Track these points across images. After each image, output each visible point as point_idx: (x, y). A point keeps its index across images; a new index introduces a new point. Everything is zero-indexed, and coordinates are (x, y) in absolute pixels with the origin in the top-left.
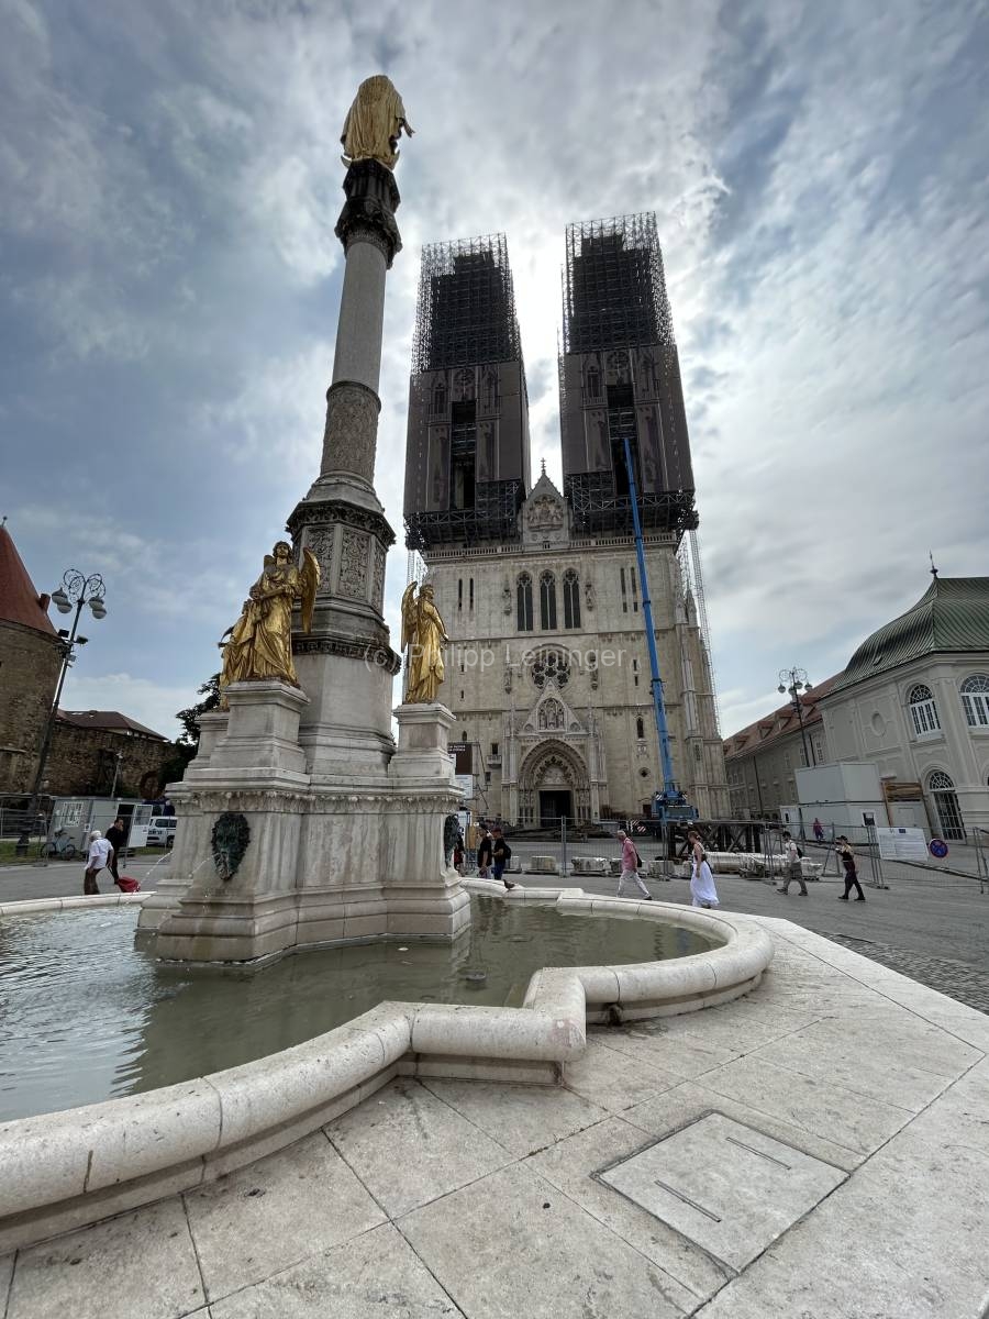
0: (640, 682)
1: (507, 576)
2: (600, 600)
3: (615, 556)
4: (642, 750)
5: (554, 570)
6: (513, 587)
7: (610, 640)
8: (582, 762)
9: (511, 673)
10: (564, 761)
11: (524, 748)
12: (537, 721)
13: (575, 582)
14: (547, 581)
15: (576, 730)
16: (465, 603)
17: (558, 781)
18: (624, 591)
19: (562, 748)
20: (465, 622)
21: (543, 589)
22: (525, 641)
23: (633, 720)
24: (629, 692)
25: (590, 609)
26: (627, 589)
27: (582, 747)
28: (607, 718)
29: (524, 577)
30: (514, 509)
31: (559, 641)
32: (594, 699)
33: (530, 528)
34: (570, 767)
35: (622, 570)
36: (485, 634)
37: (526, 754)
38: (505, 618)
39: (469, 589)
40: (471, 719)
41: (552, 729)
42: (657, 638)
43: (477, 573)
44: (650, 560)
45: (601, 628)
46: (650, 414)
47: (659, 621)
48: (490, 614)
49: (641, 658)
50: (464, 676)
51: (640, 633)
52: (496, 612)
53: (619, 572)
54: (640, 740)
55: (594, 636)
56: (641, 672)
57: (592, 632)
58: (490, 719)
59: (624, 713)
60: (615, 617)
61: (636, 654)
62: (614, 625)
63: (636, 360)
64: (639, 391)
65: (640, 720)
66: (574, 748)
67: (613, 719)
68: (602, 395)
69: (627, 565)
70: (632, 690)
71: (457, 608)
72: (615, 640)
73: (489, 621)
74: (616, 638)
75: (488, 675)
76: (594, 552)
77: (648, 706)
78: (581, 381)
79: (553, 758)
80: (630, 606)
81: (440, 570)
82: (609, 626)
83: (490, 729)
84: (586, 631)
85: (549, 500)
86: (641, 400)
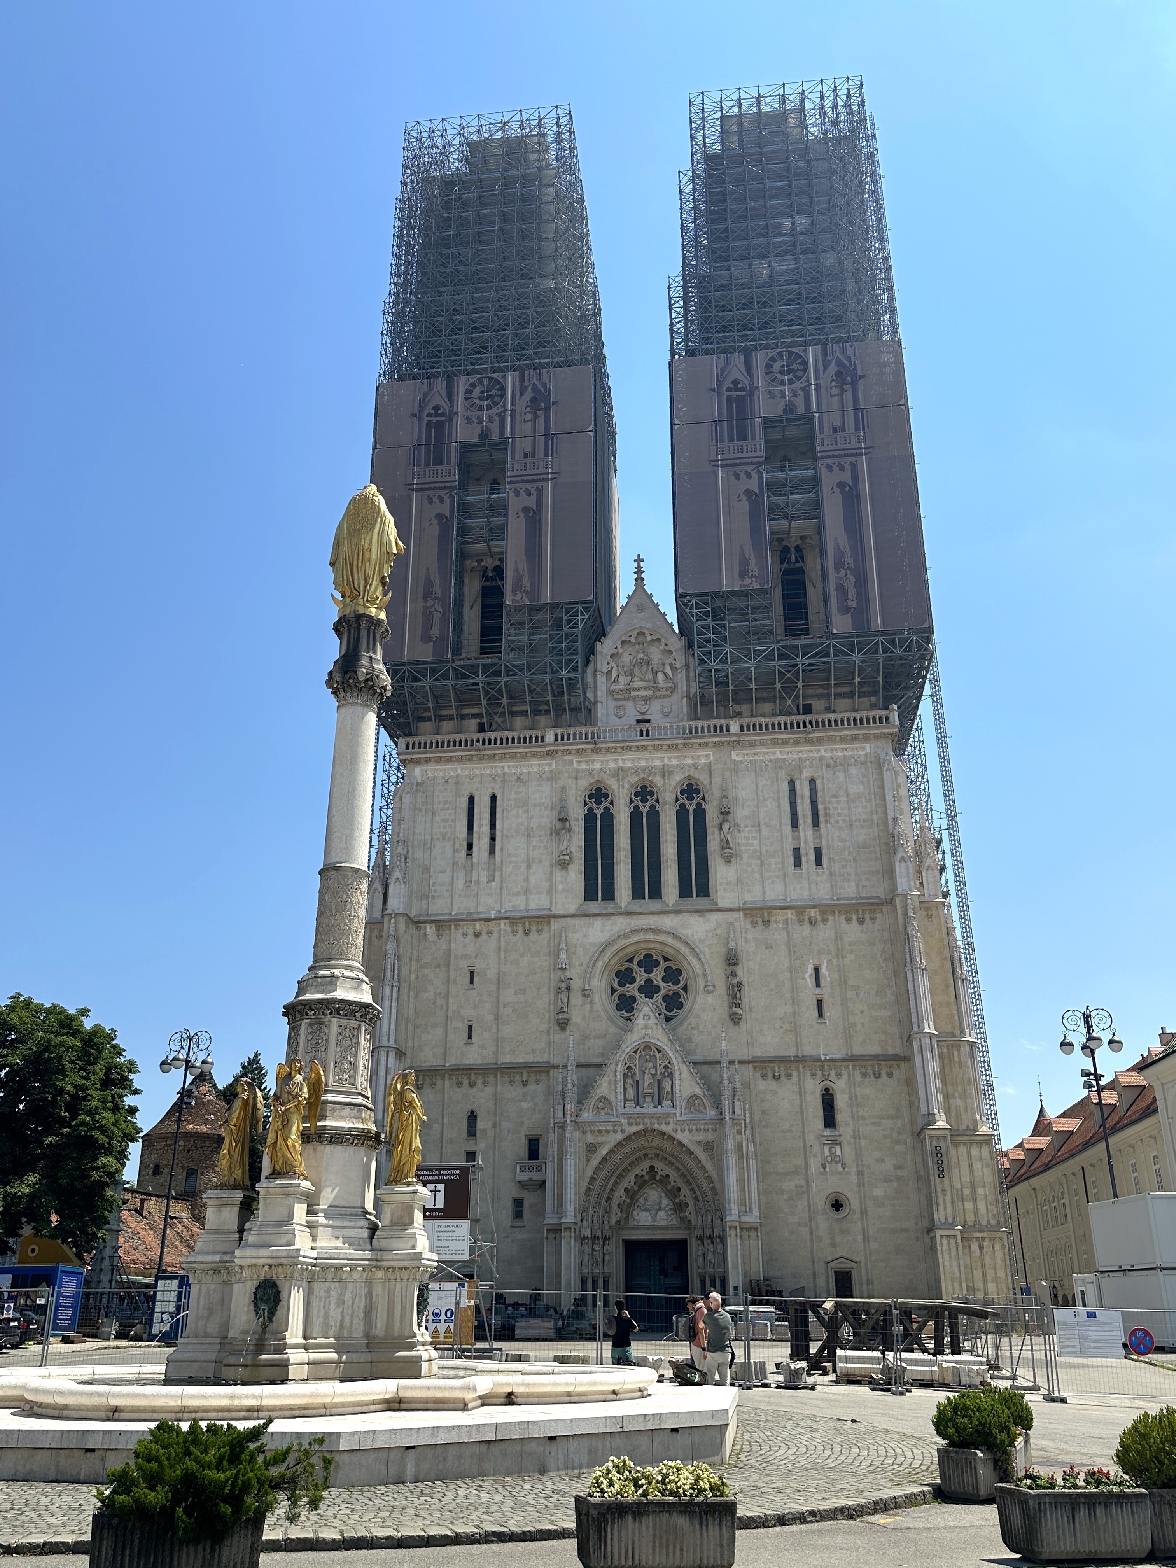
0: (827, 1014)
1: (564, 788)
2: (748, 841)
3: (779, 753)
4: (833, 1154)
5: (658, 780)
6: (577, 814)
7: (766, 923)
8: (709, 1177)
9: (568, 989)
10: (673, 1174)
11: (592, 1149)
12: (620, 1090)
13: (699, 805)
14: (644, 801)
15: (699, 1111)
16: (481, 843)
17: (663, 1218)
18: (795, 824)
19: (668, 1146)
20: (478, 882)
21: (635, 817)
22: (598, 923)
23: (813, 1089)
24: (804, 1032)
25: (728, 860)
26: (801, 821)
27: (708, 1146)
28: (762, 1085)
29: (599, 794)
30: (579, 659)
31: (666, 922)
32: (733, 1044)
33: (611, 693)
34: (685, 1191)
35: (792, 783)
36: (517, 904)
37: (595, 1162)
38: (558, 876)
39: (487, 816)
40: (485, 1083)
41: (649, 1108)
42: (861, 922)
43: (504, 781)
44: (845, 764)
45: (748, 898)
46: (847, 477)
47: (864, 887)
48: (529, 867)
49: (829, 961)
50: (473, 993)
51: (827, 910)
52: (540, 861)
53: (785, 787)
54: (828, 1132)
55: (735, 915)
56: (829, 991)
57: (732, 906)
58: (525, 1083)
59: (795, 1073)
60: (777, 877)
61: (820, 953)
62: (775, 892)
63: (821, 368)
64: (827, 430)
65: (827, 1090)
66: (692, 1148)
67: (773, 1085)
68: (753, 438)
69: (801, 772)
70: (811, 1026)
71: (464, 853)
72: (777, 922)
73: (527, 879)
74: (779, 918)
75: (523, 992)
76: (736, 745)
77: (844, 1060)
78: (714, 408)
79: (652, 1168)
80: (807, 854)
81: (430, 774)
82: (764, 893)
83: (524, 1105)
84: (721, 905)
85: (649, 638)
86: (831, 448)
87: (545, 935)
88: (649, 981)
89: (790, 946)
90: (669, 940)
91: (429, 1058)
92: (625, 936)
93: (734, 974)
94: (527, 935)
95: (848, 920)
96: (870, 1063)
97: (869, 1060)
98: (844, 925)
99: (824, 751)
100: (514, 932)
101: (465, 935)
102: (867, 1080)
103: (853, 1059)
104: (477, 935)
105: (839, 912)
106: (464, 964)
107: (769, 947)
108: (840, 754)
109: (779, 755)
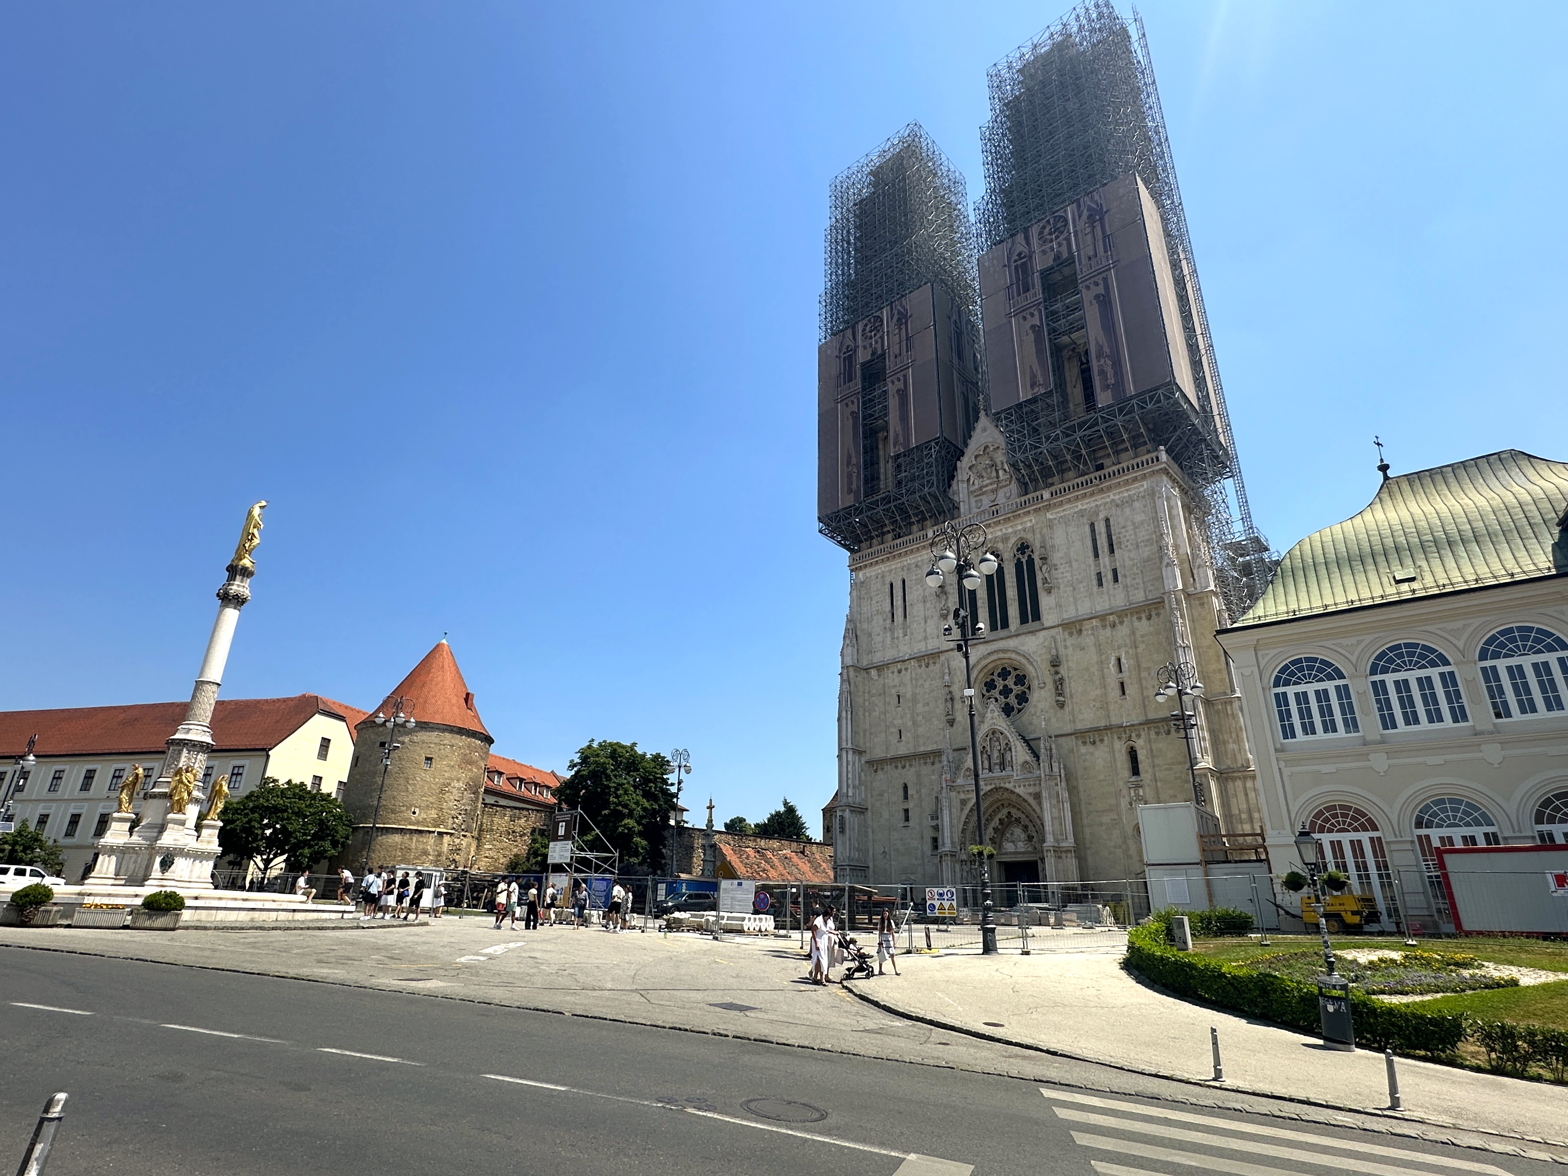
0: (1127, 692)
2: (1063, 575)
3: (1080, 506)
4: (1137, 795)
5: (1000, 546)
6: (952, 581)
7: (1080, 632)
8: (1038, 818)
9: (952, 699)
10: (1022, 817)
11: (963, 803)
13: (1030, 556)
15: (1029, 772)
16: (899, 612)
17: (1021, 846)
18: (1096, 555)
19: (1013, 797)
20: (898, 638)
23: (1121, 749)
24: (1111, 707)
25: (1050, 591)
26: (1100, 552)
27: (1036, 795)
28: (1083, 749)
31: (1011, 643)
32: (1061, 723)
33: (971, 493)
34: (1029, 826)
35: (1092, 525)
36: (920, 648)
37: (966, 811)
38: (943, 624)
39: (901, 593)
40: (911, 765)
41: (997, 773)
42: (1149, 618)
43: (909, 569)
44: (1130, 501)
45: (1065, 616)
46: (1101, 290)
47: (1150, 591)
48: (926, 622)
49: (1127, 653)
50: (900, 709)
51: (1122, 614)
52: (932, 617)
53: (1087, 529)
54: (1133, 779)
55: (1056, 630)
56: (1128, 674)
57: (1053, 624)
58: (933, 764)
59: (1106, 738)
60: (1085, 597)
61: (1119, 648)
62: (1085, 608)
63: (1077, 218)
64: (1084, 261)
65: (1132, 748)
66: (1026, 798)
67: (1091, 748)
68: (1034, 288)
69: (1098, 515)
70: (1116, 702)
71: (889, 621)
72: (1087, 630)
73: (925, 631)
74: (1088, 627)
75: (928, 704)
76: (1048, 508)
77: (1141, 724)
78: (1007, 278)
79: (1009, 813)
80: (1105, 576)
81: (868, 575)
82: (1077, 610)
83: (933, 777)
84: (1046, 624)
85: (992, 448)
86: (1088, 272)
87: (937, 665)
88: (1005, 686)
89: (1098, 646)
90: (1013, 656)
91: (879, 753)
92: (985, 657)
93: (1057, 673)
94: (927, 667)
95: (1140, 619)
96: (1160, 725)
97: (1159, 722)
98: (1136, 623)
99: (1113, 496)
100: (920, 666)
101: (893, 672)
102: (1160, 736)
103: (1148, 722)
104: (900, 672)
105: (1132, 614)
106: (894, 691)
107: (1082, 649)
108: (1125, 494)
109: (1080, 507)
